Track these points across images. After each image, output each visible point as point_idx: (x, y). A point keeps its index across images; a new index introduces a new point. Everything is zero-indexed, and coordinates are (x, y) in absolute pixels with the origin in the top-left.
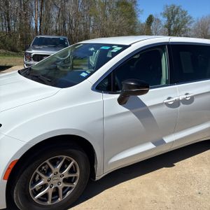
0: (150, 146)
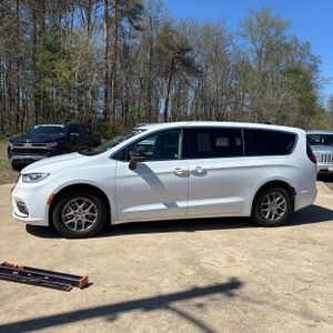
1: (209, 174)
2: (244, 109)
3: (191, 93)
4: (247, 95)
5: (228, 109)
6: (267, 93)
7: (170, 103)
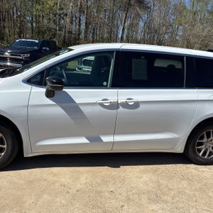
0: (84, 140)
1: (142, 107)
2: (178, 38)
3: (141, 24)
4: (181, 28)
5: (166, 36)
6: (196, 27)
7: (126, 30)
